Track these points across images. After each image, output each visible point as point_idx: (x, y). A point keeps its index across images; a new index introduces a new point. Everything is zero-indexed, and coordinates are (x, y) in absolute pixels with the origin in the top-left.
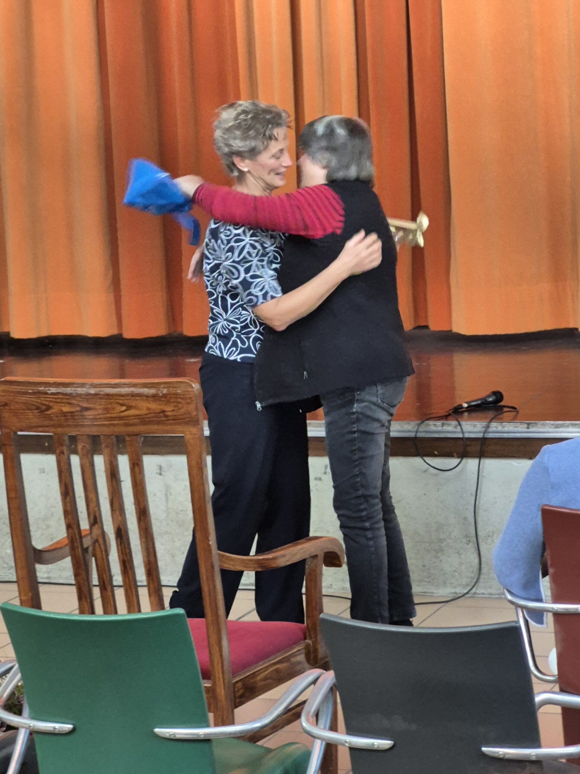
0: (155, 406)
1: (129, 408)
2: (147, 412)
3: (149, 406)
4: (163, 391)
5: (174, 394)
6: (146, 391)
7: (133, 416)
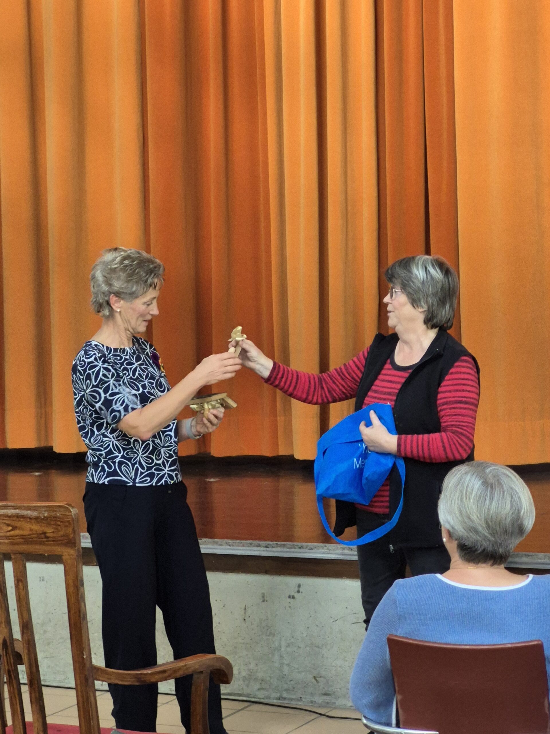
0: (36, 527)
1: (14, 528)
2: (31, 533)
3: (33, 527)
4: (44, 514)
5: (54, 517)
6: (29, 513)
7: (17, 536)
